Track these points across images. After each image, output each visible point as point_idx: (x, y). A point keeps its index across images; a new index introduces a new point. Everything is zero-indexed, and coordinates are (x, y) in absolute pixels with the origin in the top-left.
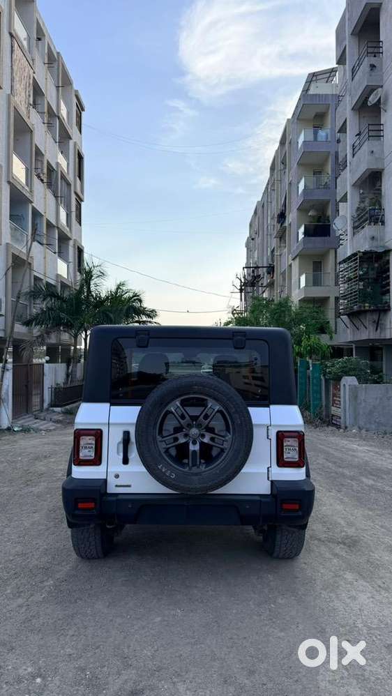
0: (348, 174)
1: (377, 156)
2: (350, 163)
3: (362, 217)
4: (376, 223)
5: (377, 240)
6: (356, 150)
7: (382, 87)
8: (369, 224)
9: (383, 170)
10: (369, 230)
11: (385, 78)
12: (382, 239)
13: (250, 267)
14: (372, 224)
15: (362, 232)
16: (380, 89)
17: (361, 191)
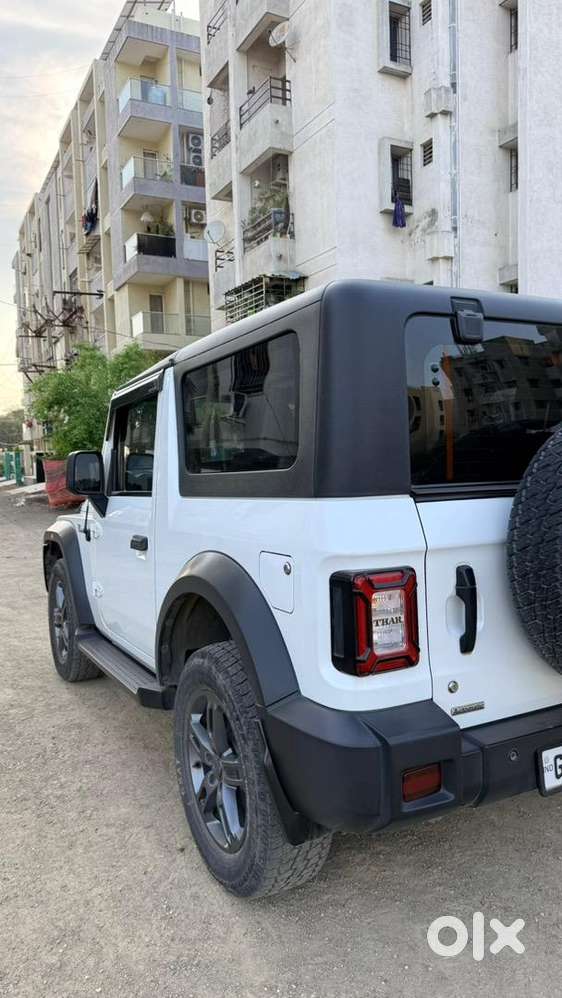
0: (234, 155)
1: (284, 129)
2: (237, 137)
3: (259, 225)
4: (283, 234)
5: (286, 261)
6: (245, 117)
7: (288, 19)
8: (274, 235)
9: (291, 153)
10: (273, 244)
11: (292, 8)
12: (292, 261)
13: (65, 293)
14: (278, 235)
15: (264, 246)
16: (287, 23)
17: (257, 183)
